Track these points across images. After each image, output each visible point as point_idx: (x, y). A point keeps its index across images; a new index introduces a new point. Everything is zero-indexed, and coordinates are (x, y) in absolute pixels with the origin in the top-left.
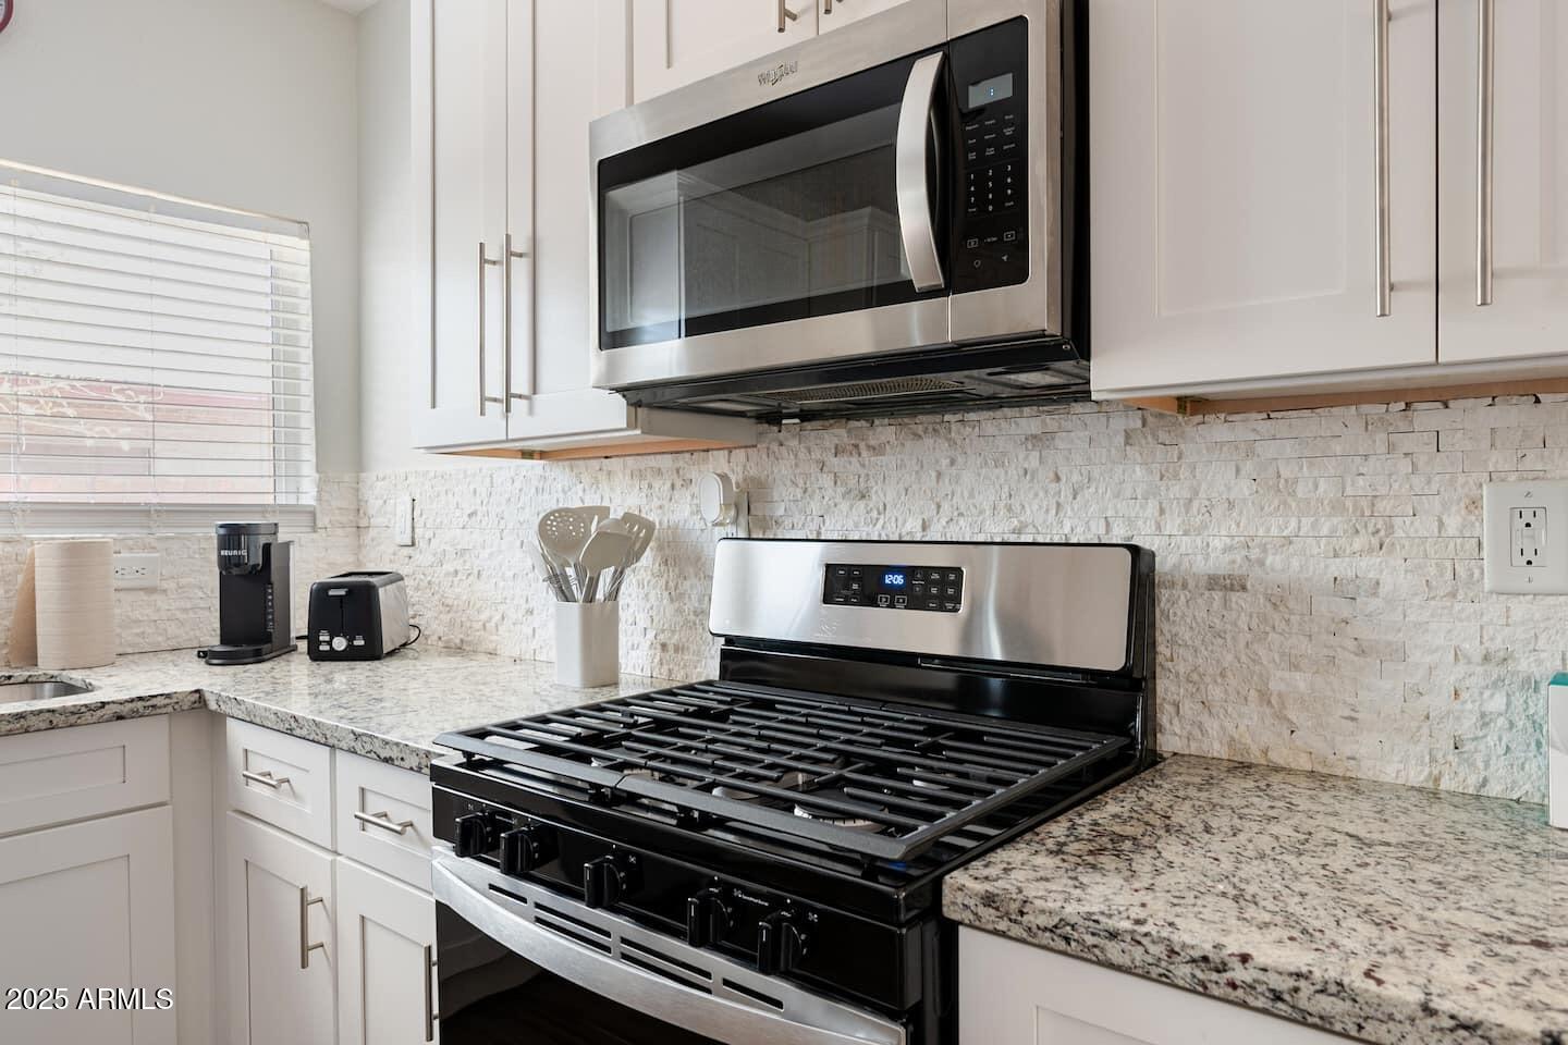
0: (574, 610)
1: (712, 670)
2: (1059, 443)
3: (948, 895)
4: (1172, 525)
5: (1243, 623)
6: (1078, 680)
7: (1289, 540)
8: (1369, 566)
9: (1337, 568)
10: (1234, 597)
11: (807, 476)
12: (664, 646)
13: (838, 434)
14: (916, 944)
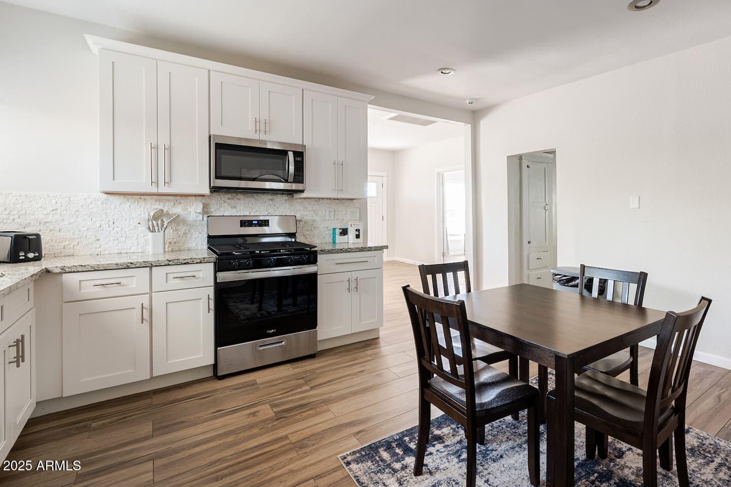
8: (314, 218)
9: (312, 218)
10: (300, 222)
11: (221, 203)
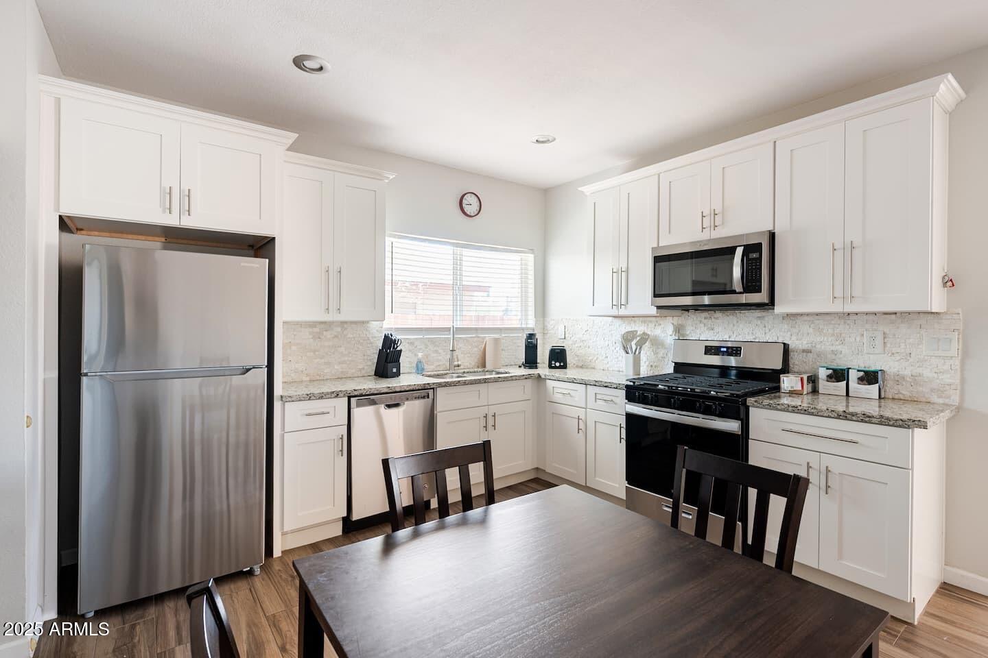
0: (631, 356)
1: (671, 370)
2: (766, 319)
3: (748, 402)
4: (794, 338)
5: (811, 360)
6: (770, 371)
7: (821, 342)
11: (696, 324)
12: (651, 366)
13: (705, 314)
14: (742, 409)
